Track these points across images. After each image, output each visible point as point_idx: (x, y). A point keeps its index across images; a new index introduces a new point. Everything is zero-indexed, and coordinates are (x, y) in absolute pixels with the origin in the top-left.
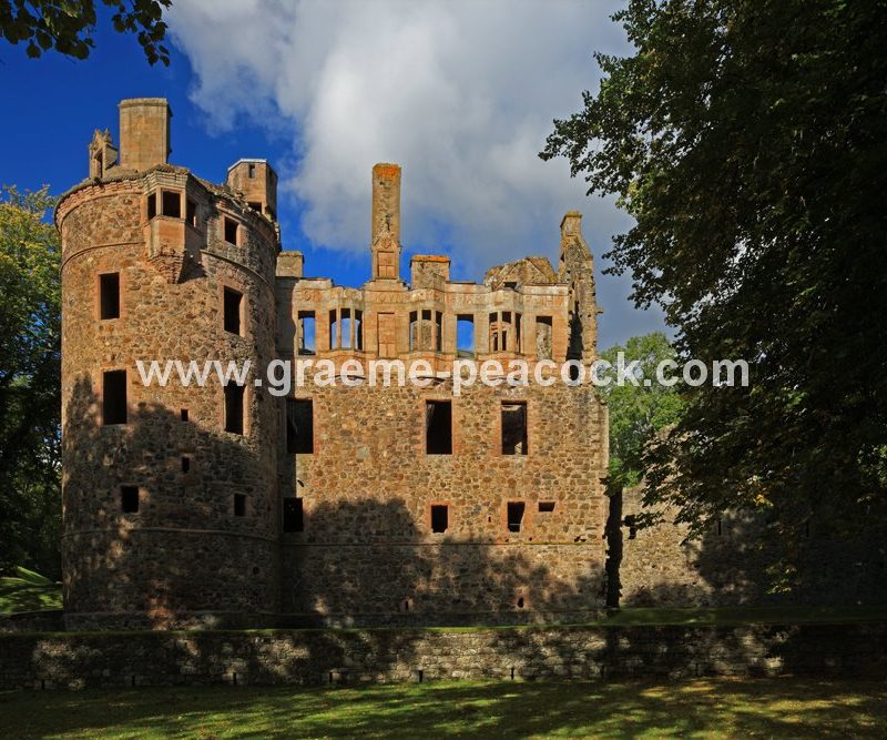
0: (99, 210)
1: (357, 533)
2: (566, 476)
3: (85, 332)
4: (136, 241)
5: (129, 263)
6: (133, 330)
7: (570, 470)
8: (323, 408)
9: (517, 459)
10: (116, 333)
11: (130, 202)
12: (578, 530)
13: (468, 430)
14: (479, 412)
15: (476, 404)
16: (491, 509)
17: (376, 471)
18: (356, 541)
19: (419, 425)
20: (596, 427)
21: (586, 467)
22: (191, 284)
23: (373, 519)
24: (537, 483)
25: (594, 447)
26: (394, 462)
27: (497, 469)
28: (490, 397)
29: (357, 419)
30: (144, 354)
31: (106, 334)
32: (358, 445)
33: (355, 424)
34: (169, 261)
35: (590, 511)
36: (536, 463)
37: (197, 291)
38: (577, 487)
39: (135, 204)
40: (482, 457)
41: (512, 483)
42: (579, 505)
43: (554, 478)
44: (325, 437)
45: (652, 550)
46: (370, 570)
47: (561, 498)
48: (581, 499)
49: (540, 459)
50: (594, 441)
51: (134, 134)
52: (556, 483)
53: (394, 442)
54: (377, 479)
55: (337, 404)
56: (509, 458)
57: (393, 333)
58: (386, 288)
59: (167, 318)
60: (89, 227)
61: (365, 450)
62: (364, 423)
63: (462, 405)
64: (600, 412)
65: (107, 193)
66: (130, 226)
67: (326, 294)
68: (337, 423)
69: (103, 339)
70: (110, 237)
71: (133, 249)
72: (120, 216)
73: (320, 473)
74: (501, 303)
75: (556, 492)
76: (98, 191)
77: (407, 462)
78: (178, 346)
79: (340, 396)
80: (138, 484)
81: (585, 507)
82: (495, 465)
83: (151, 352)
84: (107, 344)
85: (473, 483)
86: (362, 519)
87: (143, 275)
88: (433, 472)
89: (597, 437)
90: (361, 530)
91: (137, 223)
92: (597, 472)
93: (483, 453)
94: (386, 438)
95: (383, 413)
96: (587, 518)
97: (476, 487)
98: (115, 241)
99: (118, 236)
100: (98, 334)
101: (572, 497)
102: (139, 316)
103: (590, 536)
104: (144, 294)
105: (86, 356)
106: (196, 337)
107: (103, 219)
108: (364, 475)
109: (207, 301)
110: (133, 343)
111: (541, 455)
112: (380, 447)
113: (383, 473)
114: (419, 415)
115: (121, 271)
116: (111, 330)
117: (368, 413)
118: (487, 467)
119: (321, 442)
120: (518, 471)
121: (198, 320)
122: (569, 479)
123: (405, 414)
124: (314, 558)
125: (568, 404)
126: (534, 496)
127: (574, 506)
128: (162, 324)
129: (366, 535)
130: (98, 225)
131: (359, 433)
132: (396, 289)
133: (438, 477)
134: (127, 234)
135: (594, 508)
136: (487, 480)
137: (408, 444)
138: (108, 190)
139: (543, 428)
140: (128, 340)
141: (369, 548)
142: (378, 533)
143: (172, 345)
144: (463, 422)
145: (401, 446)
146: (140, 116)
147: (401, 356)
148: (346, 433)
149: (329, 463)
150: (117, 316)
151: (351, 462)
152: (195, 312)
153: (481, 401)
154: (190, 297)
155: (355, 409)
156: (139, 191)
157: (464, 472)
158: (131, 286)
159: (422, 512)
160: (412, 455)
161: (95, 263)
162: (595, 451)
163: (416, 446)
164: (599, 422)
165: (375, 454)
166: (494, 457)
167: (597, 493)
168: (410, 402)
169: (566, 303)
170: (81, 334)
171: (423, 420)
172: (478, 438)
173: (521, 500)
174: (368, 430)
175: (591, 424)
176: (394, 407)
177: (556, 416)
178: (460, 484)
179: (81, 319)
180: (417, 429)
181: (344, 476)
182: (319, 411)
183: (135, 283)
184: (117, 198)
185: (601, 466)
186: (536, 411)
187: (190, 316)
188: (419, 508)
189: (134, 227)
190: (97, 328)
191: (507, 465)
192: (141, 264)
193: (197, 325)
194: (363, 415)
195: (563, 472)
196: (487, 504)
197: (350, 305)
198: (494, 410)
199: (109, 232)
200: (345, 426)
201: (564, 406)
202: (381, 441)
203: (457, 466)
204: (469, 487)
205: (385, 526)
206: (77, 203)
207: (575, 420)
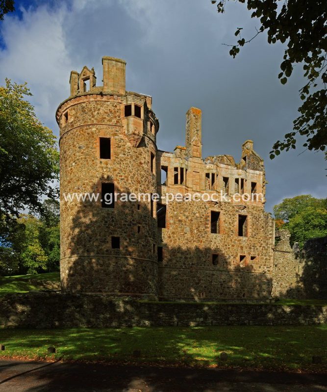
0: (99, 107)
1: (184, 264)
2: (260, 246)
3: (90, 163)
4: (118, 124)
5: (115, 135)
6: (118, 166)
7: (262, 244)
8: (171, 209)
9: (243, 238)
10: (109, 166)
11: (116, 106)
12: (264, 268)
13: (226, 225)
14: (231, 218)
15: (230, 215)
16: (234, 258)
17: (192, 238)
18: (184, 267)
19: (209, 221)
20: (271, 228)
21: (267, 244)
22: (141, 149)
23: (190, 258)
24: (250, 248)
25: (270, 236)
26: (199, 235)
27: (236, 242)
28: (234, 213)
29: (184, 215)
30: (123, 178)
31: (103, 165)
32: (185, 227)
33: (184, 218)
34: (136, 137)
35: (268, 261)
36: (250, 241)
37: (143, 152)
38: (264, 251)
39: (118, 108)
40: (231, 236)
41: (242, 248)
42: (265, 258)
43: (256, 247)
44: (172, 222)
45: (277, 277)
46: (189, 279)
47: (258, 255)
48: (265, 256)
49: (252, 239)
50: (270, 234)
51: (111, 73)
52: (257, 249)
53: (199, 227)
54: (192, 242)
55: (177, 208)
56: (241, 238)
57: (198, 181)
58: (196, 161)
59: (132, 162)
60: (92, 114)
61: (188, 229)
62: (187, 217)
63: (224, 214)
64: (272, 223)
65: (104, 99)
66: (116, 117)
67: (173, 160)
68: (176, 216)
69: (102, 168)
70: (106, 121)
71: (118, 129)
72: (111, 112)
73: (170, 237)
74: (240, 175)
75: (257, 253)
76: (99, 98)
77: (204, 236)
78: (136, 176)
79: (178, 205)
80: (120, 236)
81: (266, 259)
82: (236, 240)
83: (126, 177)
84: (105, 170)
85: (228, 247)
86: (186, 258)
87: (122, 141)
88: (214, 240)
89: (271, 232)
90: (186, 262)
91: (119, 117)
92: (271, 246)
93: (232, 235)
94: (195, 224)
95: (195, 214)
96: (267, 263)
97: (229, 248)
98: (108, 123)
99: (110, 121)
100: (99, 165)
101: (262, 255)
102: (121, 160)
103: (268, 271)
104: (123, 150)
105: (91, 174)
106: (143, 173)
107: (101, 111)
108: (187, 239)
109: (146, 157)
110: (117, 172)
111: (252, 237)
112: (194, 228)
113: (194, 239)
114: (208, 217)
115: (112, 138)
116: (107, 164)
117: (189, 213)
118: (233, 240)
119: (170, 224)
120: (244, 243)
121: (144, 165)
122: (261, 248)
123: (203, 215)
124: (167, 273)
125: (262, 218)
126: (249, 254)
127: (262, 259)
128: (130, 165)
129: (188, 265)
130: (98, 113)
131: (185, 222)
132: (201, 162)
133: (215, 243)
134: (114, 121)
135: (269, 260)
136: (233, 246)
137: (204, 228)
138: (105, 98)
139: (253, 227)
140: (115, 170)
141: (189, 270)
142: (192, 264)
143: (134, 175)
144: (225, 221)
145: (202, 228)
146: (113, 66)
147: (202, 191)
148: (180, 221)
149: (173, 233)
150: (110, 158)
151: (182, 234)
152: (143, 162)
153: (231, 213)
154: (141, 155)
155: (184, 211)
156: (120, 102)
157: (225, 242)
158: (117, 145)
159: (209, 256)
160: (206, 233)
161: (97, 131)
162: (270, 238)
163: (207, 229)
164: (272, 227)
165: (191, 231)
166: (235, 236)
167: (270, 254)
168: (205, 211)
169: (262, 178)
170: (88, 163)
171: (210, 219)
172: (230, 228)
173: (244, 255)
174: (189, 220)
175: (269, 227)
176: (199, 212)
177: (257, 223)
178: (223, 246)
179: (87, 157)
180: (208, 222)
181: (179, 239)
182: (169, 210)
183: (118, 144)
184: (109, 103)
185: (272, 244)
186: (251, 220)
187: (141, 163)
188: (208, 255)
189: (117, 118)
190: (98, 162)
191: (240, 240)
192: (122, 136)
193: (143, 167)
194: (187, 214)
195: (259, 245)
196: (233, 255)
197: (183, 166)
198: (236, 218)
199: (105, 118)
200: (180, 218)
201: (260, 219)
202: (194, 225)
203: (222, 239)
204: (226, 248)
205: (195, 261)
206: (85, 101)
207: (264, 225)
